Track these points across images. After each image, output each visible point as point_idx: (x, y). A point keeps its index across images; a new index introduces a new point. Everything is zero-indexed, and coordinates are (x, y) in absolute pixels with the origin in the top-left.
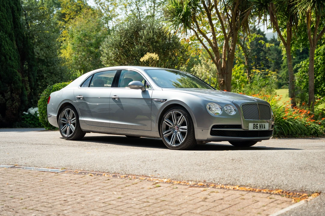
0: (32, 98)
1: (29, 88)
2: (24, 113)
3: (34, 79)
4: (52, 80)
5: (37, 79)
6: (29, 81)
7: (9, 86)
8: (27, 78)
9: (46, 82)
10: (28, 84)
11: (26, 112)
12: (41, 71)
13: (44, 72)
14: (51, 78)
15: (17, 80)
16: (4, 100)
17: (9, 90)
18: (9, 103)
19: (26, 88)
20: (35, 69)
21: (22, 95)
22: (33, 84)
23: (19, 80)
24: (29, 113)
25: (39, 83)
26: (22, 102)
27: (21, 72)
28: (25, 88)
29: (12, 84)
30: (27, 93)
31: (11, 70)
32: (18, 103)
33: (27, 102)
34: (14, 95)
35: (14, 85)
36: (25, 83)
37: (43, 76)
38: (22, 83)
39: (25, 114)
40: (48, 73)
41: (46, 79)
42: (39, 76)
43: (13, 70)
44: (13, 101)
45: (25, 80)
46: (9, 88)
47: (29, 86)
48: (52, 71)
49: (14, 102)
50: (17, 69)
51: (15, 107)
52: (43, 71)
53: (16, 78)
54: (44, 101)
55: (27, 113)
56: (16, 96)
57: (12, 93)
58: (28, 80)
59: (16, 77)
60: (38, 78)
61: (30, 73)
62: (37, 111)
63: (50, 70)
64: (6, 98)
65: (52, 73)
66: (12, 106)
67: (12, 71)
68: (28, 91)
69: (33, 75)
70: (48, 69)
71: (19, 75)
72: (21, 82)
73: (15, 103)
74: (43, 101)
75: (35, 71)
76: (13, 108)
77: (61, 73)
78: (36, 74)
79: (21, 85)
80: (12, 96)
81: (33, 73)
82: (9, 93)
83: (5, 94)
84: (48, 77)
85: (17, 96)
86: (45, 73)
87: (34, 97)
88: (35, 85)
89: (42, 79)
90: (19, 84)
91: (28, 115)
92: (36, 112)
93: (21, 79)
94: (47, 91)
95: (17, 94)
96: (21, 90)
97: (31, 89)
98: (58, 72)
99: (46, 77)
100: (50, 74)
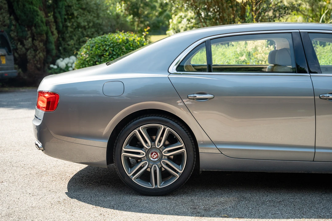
0: (61, 46)
1: (55, 32)
2: (52, 66)
3: (62, 19)
4: (85, 20)
5: (65, 19)
6: (56, 22)
7: (28, 30)
8: (51, 18)
9: (77, 22)
10: (54, 25)
11: (54, 64)
12: (69, 6)
13: (74, 9)
14: (84, 17)
15: (39, 22)
16: (24, 49)
17: (29, 35)
18: (31, 53)
19: (52, 32)
20: (62, 5)
21: (47, 42)
22: (61, 25)
23: (42, 22)
24: (58, 66)
25: (69, 24)
26: (48, 51)
27: (44, 10)
28: (50, 32)
29: (33, 28)
30: (53, 38)
31: (30, 8)
32: (42, 53)
33: (54, 52)
34: (36, 43)
35: (35, 28)
36: (50, 25)
37: (72, 14)
38: (47, 25)
39: (52, 68)
40: (80, 10)
41: (77, 18)
42: (67, 14)
43: (33, 8)
44: (36, 50)
45: (50, 21)
46: (29, 33)
47: (56, 29)
48: (84, 6)
49: (37, 52)
50: (38, 6)
51: (39, 59)
52: (72, 8)
53: (37, 20)
54: (84, 64)
55: (55, 67)
56: (39, 44)
57: (33, 39)
58: (53, 20)
59: (37, 18)
60: (66, 17)
61: (56, 10)
62: (68, 63)
63: (82, 5)
64: (26, 47)
65: (84, 9)
66: (34, 57)
67: (32, 10)
68: (55, 36)
69: (60, 13)
70: (79, 4)
71: (42, 14)
72: (45, 24)
73: (39, 53)
74: (82, 63)
75: (62, 7)
76: (36, 61)
77: (97, 10)
78: (64, 12)
79: (45, 28)
80: (33, 44)
81: (59, 10)
82: (30, 40)
83: (25, 41)
84: (80, 15)
85: (41, 44)
86: (76, 10)
87: (63, 43)
88: (63, 26)
89: (72, 18)
90: (42, 27)
91: (56, 69)
92: (67, 65)
93: (44, 20)
94: (87, 49)
95: (42, 41)
96: (45, 35)
97: (59, 32)
98: (93, 8)
99: (78, 15)
100: (82, 11)
